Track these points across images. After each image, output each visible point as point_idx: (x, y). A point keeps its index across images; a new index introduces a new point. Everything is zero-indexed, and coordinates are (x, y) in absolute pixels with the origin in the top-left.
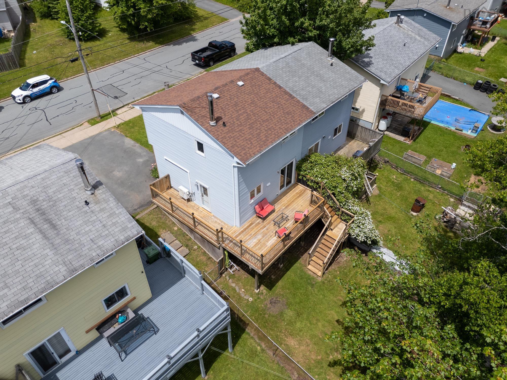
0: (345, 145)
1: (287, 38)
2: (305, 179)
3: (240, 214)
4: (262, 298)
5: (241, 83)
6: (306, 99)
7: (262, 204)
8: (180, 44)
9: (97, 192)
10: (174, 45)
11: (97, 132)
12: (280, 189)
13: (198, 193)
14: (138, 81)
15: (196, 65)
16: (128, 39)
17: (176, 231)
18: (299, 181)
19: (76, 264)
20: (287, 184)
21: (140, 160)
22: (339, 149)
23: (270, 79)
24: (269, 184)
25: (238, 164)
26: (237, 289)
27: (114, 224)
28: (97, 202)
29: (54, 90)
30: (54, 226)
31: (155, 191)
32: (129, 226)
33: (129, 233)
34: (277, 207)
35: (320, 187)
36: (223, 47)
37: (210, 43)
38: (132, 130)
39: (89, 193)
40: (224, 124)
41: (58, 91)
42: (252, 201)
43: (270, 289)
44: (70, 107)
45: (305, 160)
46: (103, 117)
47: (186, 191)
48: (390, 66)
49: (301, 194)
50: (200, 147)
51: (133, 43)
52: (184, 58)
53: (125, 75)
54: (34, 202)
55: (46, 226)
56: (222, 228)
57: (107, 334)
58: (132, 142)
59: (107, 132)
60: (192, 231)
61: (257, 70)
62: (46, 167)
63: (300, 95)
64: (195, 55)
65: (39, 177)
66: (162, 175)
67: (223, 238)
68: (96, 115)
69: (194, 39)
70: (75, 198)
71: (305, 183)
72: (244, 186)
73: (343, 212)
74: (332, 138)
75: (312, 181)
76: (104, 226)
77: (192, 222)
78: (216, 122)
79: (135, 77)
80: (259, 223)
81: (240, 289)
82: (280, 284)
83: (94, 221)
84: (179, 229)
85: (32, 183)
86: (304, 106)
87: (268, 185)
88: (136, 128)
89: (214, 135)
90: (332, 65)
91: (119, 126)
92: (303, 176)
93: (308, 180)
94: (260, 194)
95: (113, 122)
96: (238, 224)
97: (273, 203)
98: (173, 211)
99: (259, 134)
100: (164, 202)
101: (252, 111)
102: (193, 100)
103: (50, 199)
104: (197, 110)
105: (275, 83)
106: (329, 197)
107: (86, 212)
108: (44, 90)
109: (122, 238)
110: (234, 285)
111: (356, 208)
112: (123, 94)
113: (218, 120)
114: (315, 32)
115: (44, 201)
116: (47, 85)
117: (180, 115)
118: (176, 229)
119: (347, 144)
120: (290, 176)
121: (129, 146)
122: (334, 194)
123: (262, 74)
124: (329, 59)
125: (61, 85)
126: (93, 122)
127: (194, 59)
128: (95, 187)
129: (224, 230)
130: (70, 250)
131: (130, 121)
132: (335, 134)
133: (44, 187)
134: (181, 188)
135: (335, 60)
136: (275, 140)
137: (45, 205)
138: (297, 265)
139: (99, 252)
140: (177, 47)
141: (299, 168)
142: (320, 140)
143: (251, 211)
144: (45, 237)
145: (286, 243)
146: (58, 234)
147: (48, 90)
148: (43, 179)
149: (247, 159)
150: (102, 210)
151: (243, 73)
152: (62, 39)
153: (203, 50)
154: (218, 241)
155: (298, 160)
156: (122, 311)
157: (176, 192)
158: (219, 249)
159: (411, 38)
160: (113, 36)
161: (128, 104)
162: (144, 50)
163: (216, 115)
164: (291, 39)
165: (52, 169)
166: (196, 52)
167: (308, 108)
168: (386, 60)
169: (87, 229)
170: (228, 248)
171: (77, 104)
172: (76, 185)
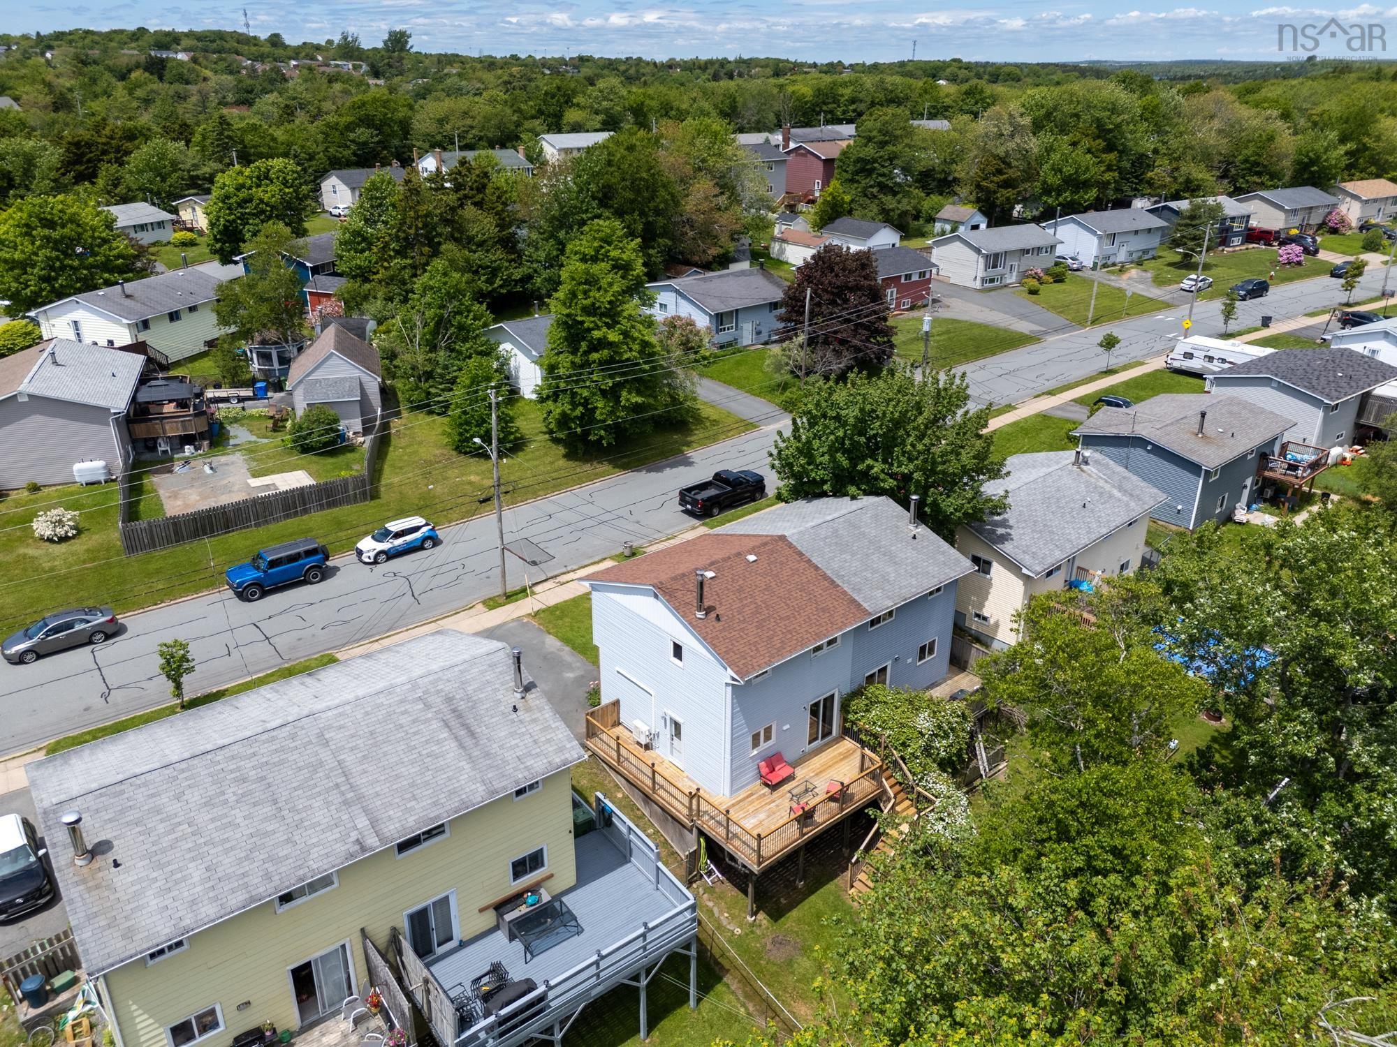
0: (945, 680)
1: (845, 487)
2: (855, 729)
3: (732, 772)
4: (758, 932)
5: (752, 558)
6: (859, 590)
7: (772, 761)
8: (659, 469)
9: (529, 696)
10: (649, 471)
11: (499, 622)
12: (810, 742)
13: (667, 732)
14: (577, 535)
15: (686, 512)
16: (565, 456)
17: (621, 800)
18: (847, 732)
19: (497, 785)
20: (823, 737)
21: (570, 675)
22: (933, 685)
23: (801, 554)
24: (788, 726)
25: (734, 679)
26: (716, 910)
27: (549, 741)
28: (528, 710)
29: (428, 544)
30: (472, 734)
31: (594, 725)
32: (568, 746)
33: (567, 755)
34: (801, 772)
35: (880, 744)
36: (741, 483)
37: (717, 476)
38: (560, 622)
39: (519, 696)
40: (718, 618)
41: (434, 545)
42: (755, 752)
43: (776, 921)
44: (453, 575)
45: (857, 693)
46: (510, 597)
47: (645, 728)
48: (1045, 544)
49: (846, 756)
50: (678, 651)
51: (572, 464)
52: (665, 498)
53: (552, 524)
54: (449, 700)
55: (462, 733)
56: (698, 790)
57: (509, 917)
58: (558, 644)
59: (515, 624)
60: (647, 798)
61: (782, 538)
62: (466, 657)
63: (849, 582)
64: (686, 495)
65: (456, 669)
66: (606, 699)
67: (698, 810)
68: (499, 591)
69: (687, 463)
70: (499, 701)
71: (855, 736)
72: (741, 720)
73: (919, 794)
74: (914, 662)
75: (867, 732)
76: (535, 742)
77: (649, 783)
78: (706, 614)
79: (569, 529)
80: (764, 795)
81: (721, 912)
82: (794, 913)
83: (523, 734)
84: (625, 797)
85: (448, 675)
86: (853, 601)
87: (785, 728)
88: (567, 620)
89: (700, 633)
90: (914, 537)
91: (537, 613)
92: (853, 723)
93: (860, 730)
94: (770, 743)
95: (525, 606)
96: (727, 792)
97: (795, 764)
98: (618, 761)
99: (770, 638)
100: (604, 747)
101: (764, 602)
102: (675, 579)
103: (468, 698)
104: (679, 594)
105: (809, 561)
106: (895, 763)
107: (513, 721)
108: (411, 542)
109: (558, 760)
110: (711, 904)
111: (941, 787)
112: (546, 557)
113: (709, 610)
114: (890, 483)
115: (462, 699)
116: (418, 535)
117: (652, 599)
118: (620, 795)
119: (950, 678)
120: (828, 720)
121: (552, 650)
122: (903, 758)
123: (790, 545)
124: (911, 527)
125: (440, 534)
126: (492, 604)
127: (683, 501)
128: (527, 689)
129: (701, 793)
130: (490, 767)
131: (556, 607)
132: (922, 657)
133: (463, 683)
134: (638, 723)
135: (923, 530)
136: (795, 649)
137: (462, 706)
138: (831, 886)
139: (526, 774)
140: (653, 474)
141: (845, 708)
142: (889, 663)
143: (752, 773)
144: (461, 746)
145: (805, 830)
146: (477, 744)
147: (419, 543)
148: (461, 672)
149: (748, 673)
150: (534, 721)
151: (760, 541)
152: (445, 452)
153: (703, 486)
154: (690, 816)
155: (844, 692)
156: (534, 889)
157: (627, 733)
158: (691, 831)
159: (1101, 494)
160: (537, 449)
161: (556, 577)
162: (590, 478)
163: (707, 603)
164: (852, 489)
165: (472, 661)
166: (689, 490)
167: (860, 605)
168: (1040, 532)
169: (514, 742)
170: (706, 829)
171: (466, 570)
172: (502, 684)
